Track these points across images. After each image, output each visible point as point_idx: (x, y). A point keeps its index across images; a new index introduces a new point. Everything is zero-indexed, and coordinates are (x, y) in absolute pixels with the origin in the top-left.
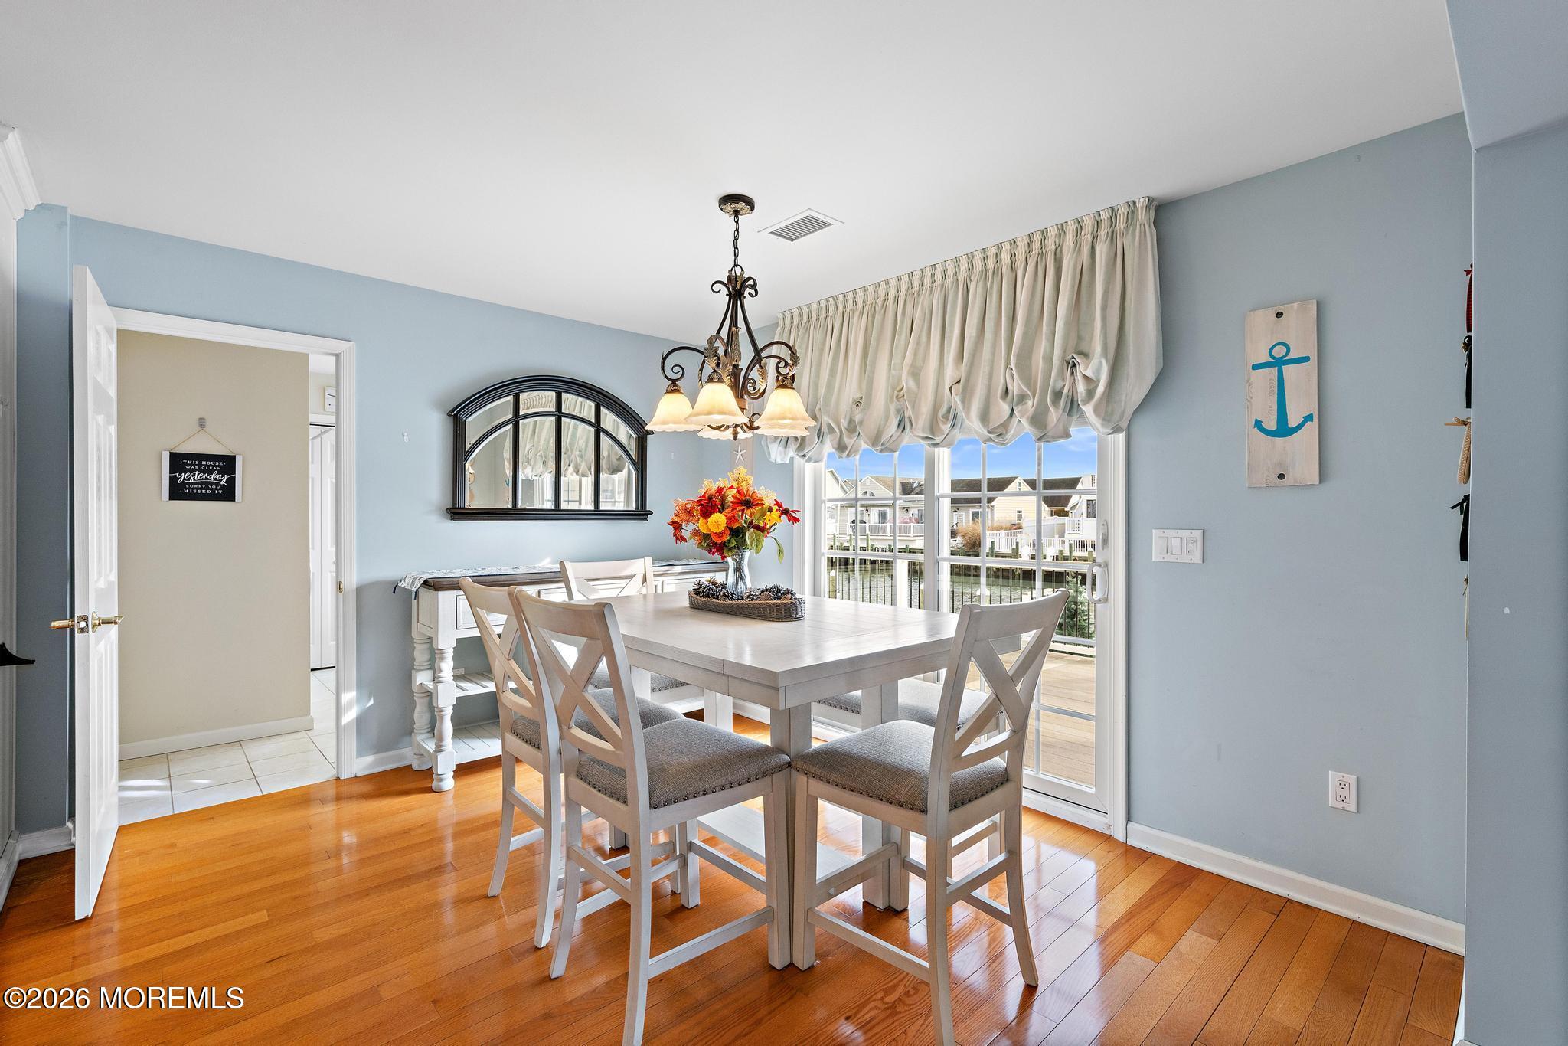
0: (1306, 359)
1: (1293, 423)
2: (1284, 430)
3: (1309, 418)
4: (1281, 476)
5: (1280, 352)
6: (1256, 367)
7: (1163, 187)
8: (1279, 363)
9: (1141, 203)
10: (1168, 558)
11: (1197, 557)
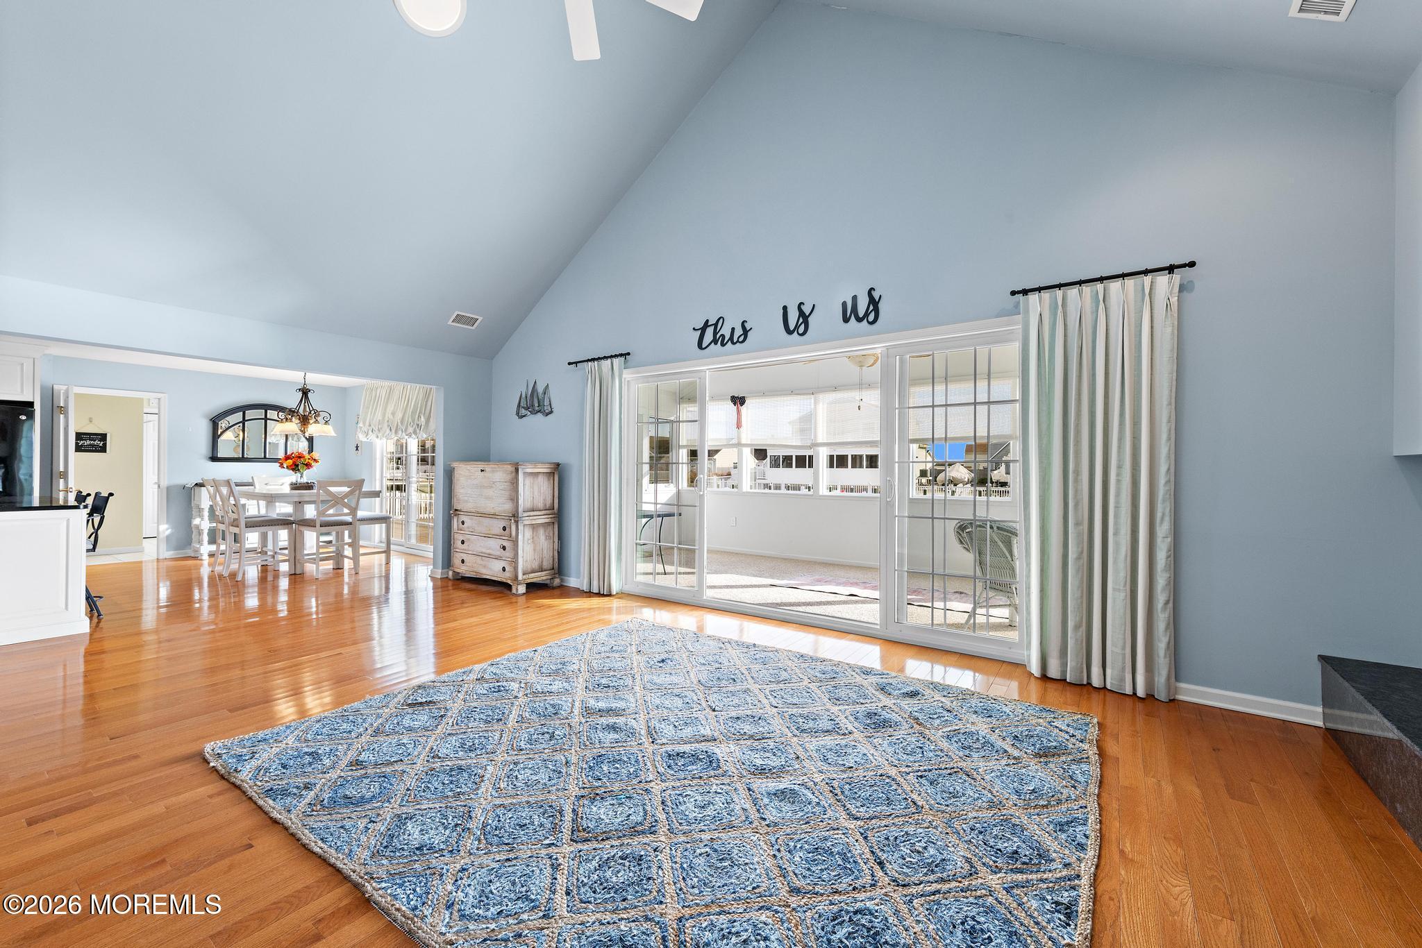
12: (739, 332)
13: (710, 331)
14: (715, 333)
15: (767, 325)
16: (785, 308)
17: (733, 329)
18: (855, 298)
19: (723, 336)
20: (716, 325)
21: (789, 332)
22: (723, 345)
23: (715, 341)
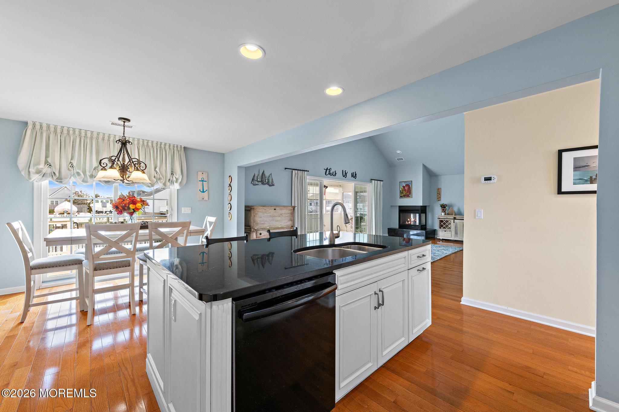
0: (206, 181)
1: (204, 191)
2: (203, 192)
3: (207, 190)
4: (203, 199)
5: (203, 179)
6: (199, 181)
7: (186, 146)
8: (203, 181)
9: (183, 147)
10: (185, 213)
11: (190, 212)
12: (334, 173)
13: (328, 171)
14: (329, 172)
15: (339, 174)
16: (343, 170)
17: (333, 172)
18: (353, 173)
19: (331, 173)
20: (329, 170)
21: (344, 176)
22: (331, 175)
23: (329, 174)
